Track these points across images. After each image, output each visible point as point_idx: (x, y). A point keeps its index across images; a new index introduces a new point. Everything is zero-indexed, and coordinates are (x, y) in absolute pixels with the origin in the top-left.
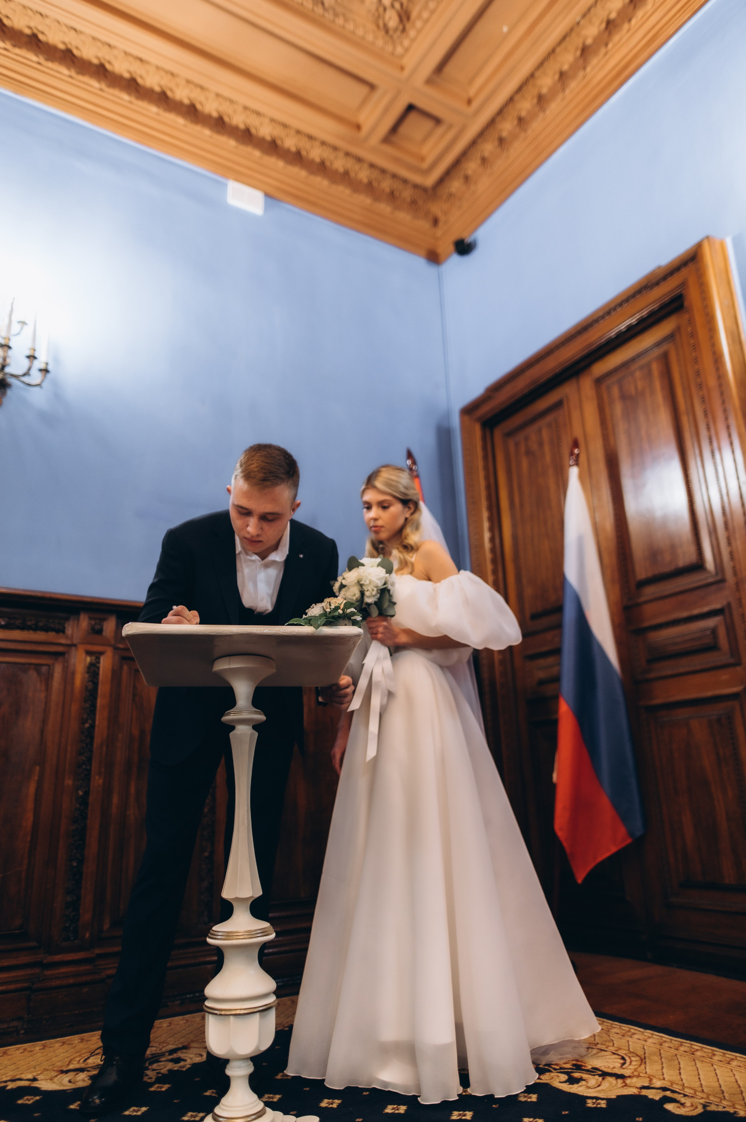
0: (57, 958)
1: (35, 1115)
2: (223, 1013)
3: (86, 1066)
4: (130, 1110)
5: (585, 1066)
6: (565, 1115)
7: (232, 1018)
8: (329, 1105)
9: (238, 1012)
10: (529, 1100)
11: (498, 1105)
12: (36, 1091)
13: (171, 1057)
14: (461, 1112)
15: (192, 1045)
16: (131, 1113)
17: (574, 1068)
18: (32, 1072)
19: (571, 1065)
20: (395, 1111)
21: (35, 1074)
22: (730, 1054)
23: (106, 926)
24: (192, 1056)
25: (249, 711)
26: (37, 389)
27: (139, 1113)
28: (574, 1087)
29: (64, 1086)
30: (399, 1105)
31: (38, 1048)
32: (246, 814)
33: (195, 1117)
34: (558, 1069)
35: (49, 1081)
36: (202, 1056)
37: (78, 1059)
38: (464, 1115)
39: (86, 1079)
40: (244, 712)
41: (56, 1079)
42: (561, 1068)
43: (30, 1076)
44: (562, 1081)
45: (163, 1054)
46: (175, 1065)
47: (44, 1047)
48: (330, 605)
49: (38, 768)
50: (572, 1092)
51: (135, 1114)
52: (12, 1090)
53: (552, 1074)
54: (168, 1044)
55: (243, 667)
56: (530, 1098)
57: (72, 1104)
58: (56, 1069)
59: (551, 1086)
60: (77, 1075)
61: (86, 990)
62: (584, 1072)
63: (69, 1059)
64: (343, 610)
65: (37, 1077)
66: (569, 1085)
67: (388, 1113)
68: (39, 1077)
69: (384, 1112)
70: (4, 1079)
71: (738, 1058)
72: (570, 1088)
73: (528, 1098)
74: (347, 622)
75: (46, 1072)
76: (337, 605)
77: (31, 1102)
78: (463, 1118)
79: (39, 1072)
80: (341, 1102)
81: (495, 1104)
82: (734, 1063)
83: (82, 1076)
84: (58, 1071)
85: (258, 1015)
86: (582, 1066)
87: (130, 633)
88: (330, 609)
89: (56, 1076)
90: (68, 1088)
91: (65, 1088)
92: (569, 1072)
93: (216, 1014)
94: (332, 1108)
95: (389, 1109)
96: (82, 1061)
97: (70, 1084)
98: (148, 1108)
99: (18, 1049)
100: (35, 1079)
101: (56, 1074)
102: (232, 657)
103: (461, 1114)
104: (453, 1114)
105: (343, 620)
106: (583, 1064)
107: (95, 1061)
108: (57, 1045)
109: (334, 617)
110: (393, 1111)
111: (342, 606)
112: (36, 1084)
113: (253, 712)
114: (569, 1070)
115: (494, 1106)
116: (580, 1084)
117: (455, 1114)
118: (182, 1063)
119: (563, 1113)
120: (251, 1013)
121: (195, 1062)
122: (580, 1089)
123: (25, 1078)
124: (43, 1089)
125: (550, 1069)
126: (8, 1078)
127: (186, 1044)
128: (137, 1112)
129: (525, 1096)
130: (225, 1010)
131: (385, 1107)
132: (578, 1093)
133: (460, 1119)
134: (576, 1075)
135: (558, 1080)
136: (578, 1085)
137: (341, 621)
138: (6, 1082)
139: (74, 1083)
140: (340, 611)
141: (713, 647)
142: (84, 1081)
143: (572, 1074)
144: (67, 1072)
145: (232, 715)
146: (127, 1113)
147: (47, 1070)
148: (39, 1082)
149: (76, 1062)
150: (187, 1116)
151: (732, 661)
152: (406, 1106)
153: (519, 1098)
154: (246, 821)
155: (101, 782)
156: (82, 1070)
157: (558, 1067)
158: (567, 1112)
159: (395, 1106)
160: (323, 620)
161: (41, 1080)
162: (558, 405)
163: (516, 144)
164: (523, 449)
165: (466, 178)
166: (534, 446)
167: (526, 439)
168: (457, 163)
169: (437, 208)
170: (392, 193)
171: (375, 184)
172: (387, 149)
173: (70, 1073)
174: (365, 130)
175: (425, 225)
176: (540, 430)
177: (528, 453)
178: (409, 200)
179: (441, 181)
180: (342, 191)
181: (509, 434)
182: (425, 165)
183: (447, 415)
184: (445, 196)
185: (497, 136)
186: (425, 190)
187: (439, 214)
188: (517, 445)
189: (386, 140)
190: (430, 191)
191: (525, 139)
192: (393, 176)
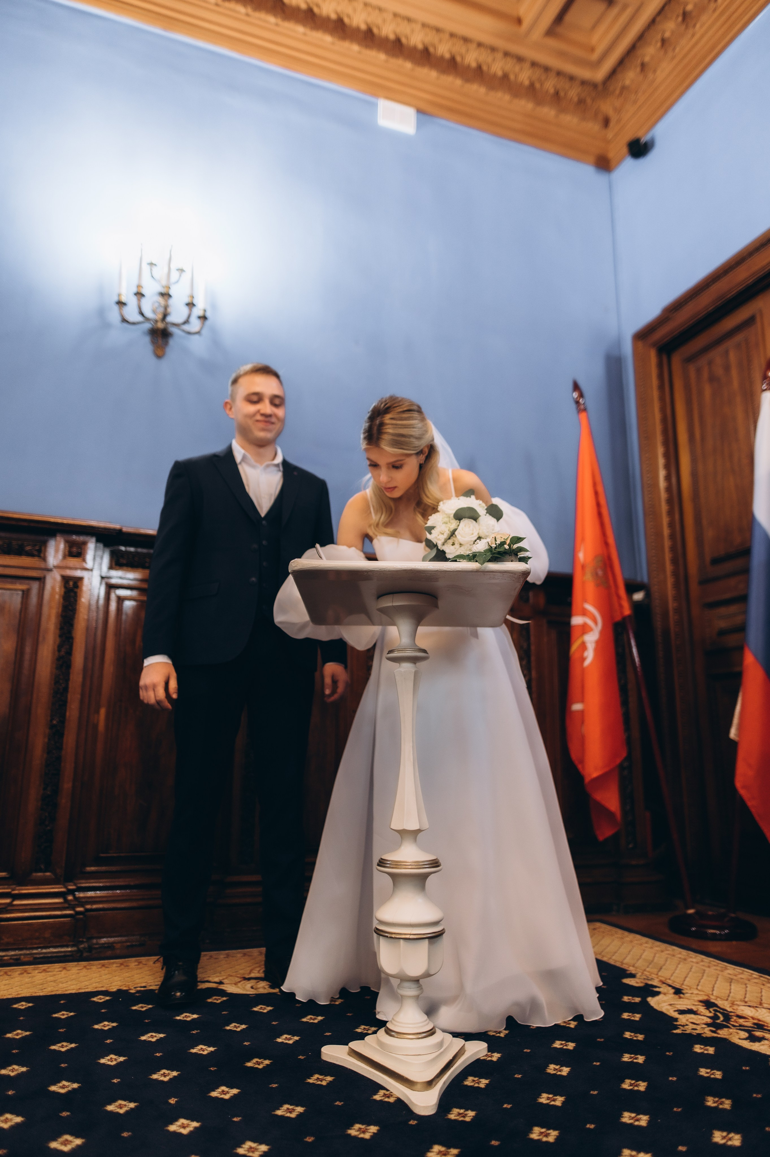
0: (237, 878)
1: (223, 1013)
2: (393, 936)
4: (308, 1017)
5: (767, 1026)
6: (746, 1070)
7: (402, 941)
8: (497, 1034)
9: (408, 936)
10: (706, 1052)
11: (671, 1053)
12: (223, 993)
14: (632, 1056)
16: (308, 1020)
17: (756, 1027)
18: (218, 977)
19: (752, 1024)
20: (563, 1046)
21: (221, 978)
25: (412, 649)
27: (316, 1021)
28: (755, 1045)
29: (247, 991)
30: (567, 1041)
31: (222, 956)
32: (411, 750)
33: (367, 1030)
34: (737, 1026)
35: (233, 985)
37: (258, 969)
38: (636, 1059)
39: (267, 987)
40: (408, 650)
41: (239, 985)
42: (740, 1026)
43: (217, 980)
44: (742, 1037)
47: (228, 956)
48: (496, 540)
50: (753, 1049)
51: (312, 1021)
53: (731, 1030)
55: (406, 605)
56: (707, 1050)
57: (255, 1007)
58: (238, 976)
59: (730, 1041)
60: (259, 983)
62: (766, 1032)
63: (250, 968)
64: (509, 545)
65: (223, 981)
66: (749, 1042)
67: (556, 1048)
68: (225, 981)
69: (552, 1047)
72: (751, 1046)
73: (705, 1050)
74: (513, 558)
75: (230, 978)
76: (503, 540)
77: (219, 1001)
78: (635, 1061)
79: (224, 977)
80: (509, 1032)
81: (669, 1052)
83: (262, 984)
84: (241, 978)
85: (427, 941)
86: (764, 1025)
87: (295, 568)
88: (496, 544)
89: (240, 982)
90: (251, 993)
91: (248, 993)
92: (749, 1030)
93: (387, 937)
94: (499, 1037)
95: (557, 1044)
97: (253, 990)
98: (324, 1017)
100: (221, 983)
101: (239, 980)
102: (395, 595)
103: (632, 1057)
104: (624, 1056)
105: (510, 556)
106: (766, 1024)
108: (239, 955)
109: (499, 553)
110: (562, 1046)
111: (508, 542)
112: (222, 987)
113: (417, 650)
114: (750, 1029)
115: (668, 1053)
116: (762, 1043)
117: (626, 1057)
119: (744, 1068)
120: (419, 939)
122: (762, 1047)
123: (213, 981)
124: (228, 992)
125: (728, 1025)
128: (314, 1020)
129: (701, 1048)
130: (395, 933)
131: (553, 1042)
132: (760, 1051)
133: (632, 1062)
134: (758, 1034)
135: (738, 1037)
136: (760, 1044)
137: (507, 557)
139: (256, 989)
140: (507, 547)
142: (265, 988)
143: (753, 1033)
144: (249, 979)
145: (396, 652)
146: (304, 1020)
147: (231, 976)
148: (225, 985)
149: (256, 972)
150: (360, 1028)
152: (575, 1044)
153: (694, 1049)
154: (412, 757)
157: (737, 1025)
158: (747, 1068)
159: (563, 1042)
160: (489, 555)
161: (227, 984)
162: (751, 321)
163: (704, 18)
164: (705, 375)
165: (643, 66)
166: (719, 371)
167: (710, 363)
168: (632, 49)
169: (607, 107)
170: (557, 93)
171: (537, 85)
172: (552, 42)
173: (252, 981)
174: (526, 24)
175: (594, 127)
176: (727, 352)
177: (713, 379)
178: (576, 99)
179: (613, 73)
180: (501, 97)
181: (690, 359)
182: (595, 56)
183: (618, 343)
184: (617, 92)
185: (681, 12)
186: (595, 86)
187: (611, 113)
188: (699, 371)
189: (550, 32)
190: (600, 88)
191: (715, 10)
192: (559, 73)
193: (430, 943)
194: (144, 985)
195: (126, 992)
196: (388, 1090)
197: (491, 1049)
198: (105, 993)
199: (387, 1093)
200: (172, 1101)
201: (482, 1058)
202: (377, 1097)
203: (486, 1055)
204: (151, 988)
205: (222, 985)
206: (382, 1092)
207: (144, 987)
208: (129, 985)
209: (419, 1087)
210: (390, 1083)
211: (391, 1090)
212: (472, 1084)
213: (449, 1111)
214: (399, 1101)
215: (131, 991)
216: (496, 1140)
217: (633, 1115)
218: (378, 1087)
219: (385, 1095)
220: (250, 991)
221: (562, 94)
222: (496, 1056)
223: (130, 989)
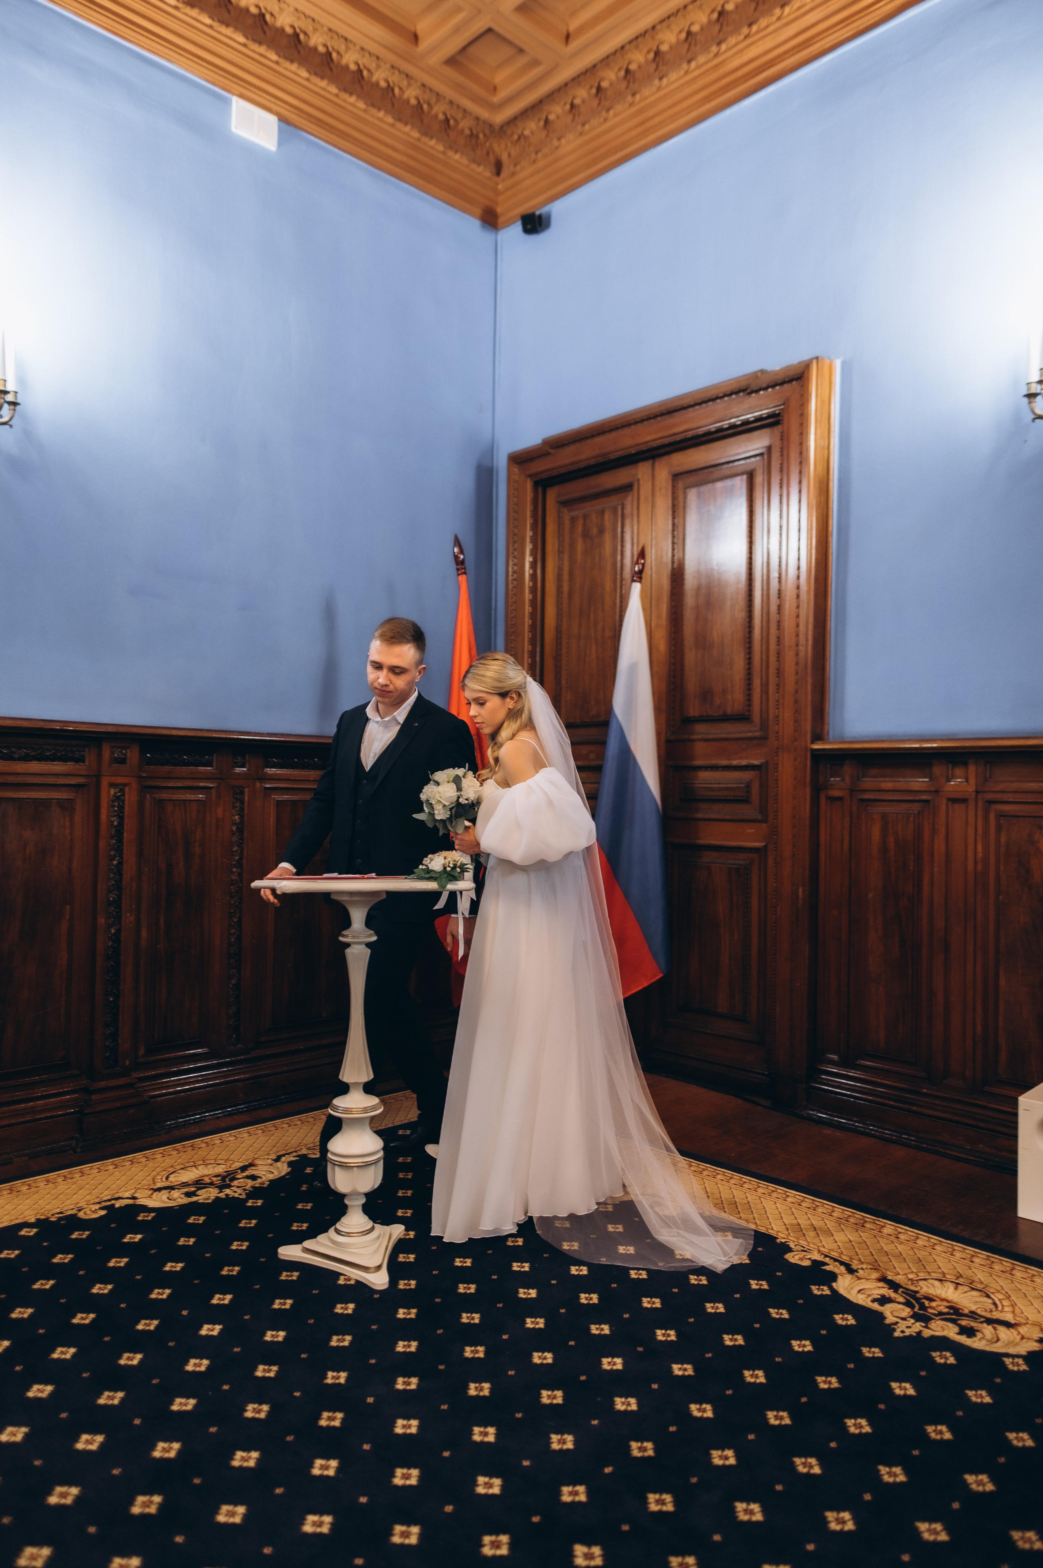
0: (102, 1084)
1: (163, 1229)
2: (348, 1165)
3: (172, 1185)
4: (243, 1222)
7: (355, 1169)
12: (145, 1209)
13: (244, 1174)
15: (257, 1162)
16: (246, 1225)
18: (126, 1191)
21: (130, 1193)
22: (703, 1165)
23: (141, 1052)
24: (264, 1173)
26: (7, 427)
27: (252, 1225)
29: (167, 1203)
31: (111, 1167)
35: (148, 1198)
36: (273, 1173)
37: (159, 1177)
39: (183, 1196)
41: (154, 1197)
43: (127, 1195)
45: (235, 1172)
46: (254, 1182)
47: (116, 1166)
49: (68, 907)
51: (249, 1225)
52: (120, 1208)
54: (234, 1162)
57: (187, 1219)
58: (146, 1187)
61: (131, 1111)
63: (150, 1178)
65: (135, 1195)
68: (137, 1195)
70: (106, 1198)
71: (709, 1169)
75: (138, 1191)
77: (150, 1218)
79: (133, 1191)
82: (705, 1173)
83: (176, 1194)
84: (149, 1189)
89: (152, 1194)
90: (173, 1205)
93: (343, 1166)
96: (164, 1179)
97: (170, 1201)
98: (257, 1220)
99: (91, 1168)
100: (135, 1198)
101: (150, 1192)
107: (176, 1179)
108: (127, 1164)
112: (140, 1202)
118: (259, 1180)
121: (270, 1178)
123: (125, 1197)
124: (150, 1206)
126: (109, 1197)
127: (250, 1161)
128: (250, 1223)
138: (109, 1200)
139: (174, 1200)
141: (745, 800)
142: (182, 1198)
144: (159, 1190)
145: (347, 937)
146: (243, 1225)
147: (139, 1189)
148: (141, 1200)
149: (160, 1181)
151: (759, 817)
155: (132, 918)
156: (171, 1188)
161: (141, 1198)
162: (627, 488)
163: (619, 107)
164: (580, 528)
165: (547, 121)
166: (595, 531)
167: (585, 517)
168: (538, 105)
169: (503, 149)
170: (447, 120)
171: (425, 107)
172: (450, 73)
173: (163, 1192)
174: (424, 45)
175: (484, 172)
176: (603, 512)
177: (586, 535)
178: (467, 132)
179: (514, 120)
180: (382, 118)
181: (566, 503)
182: (496, 99)
183: (491, 450)
184: (515, 137)
185: (596, 84)
186: (491, 126)
187: (505, 158)
188: (573, 520)
189: (451, 61)
190: (497, 128)
191: (631, 105)
192: (451, 102)
193: (376, 1166)
194: (58, 1210)
195: (47, 1220)
196: (345, 1275)
197: (407, 1230)
198: (26, 1225)
199: (346, 1277)
200: (185, 1313)
201: (402, 1237)
202: (341, 1282)
203: (405, 1234)
204: (69, 1213)
205: (138, 1200)
206: (342, 1278)
207: (61, 1213)
208: (43, 1213)
209: (372, 1270)
210: (347, 1270)
211: (349, 1275)
212: (404, 1260)
213: (397, 1284)
214: (358, 1282)
215: (51, 1219)
216: (438, 1298)
217: (519, 1264)
218: (338, 1275)
219: (345, 1279)
220: (170, 1203)
221: (452, 122)
222: (412, 1234)
223: (49, 1218)
